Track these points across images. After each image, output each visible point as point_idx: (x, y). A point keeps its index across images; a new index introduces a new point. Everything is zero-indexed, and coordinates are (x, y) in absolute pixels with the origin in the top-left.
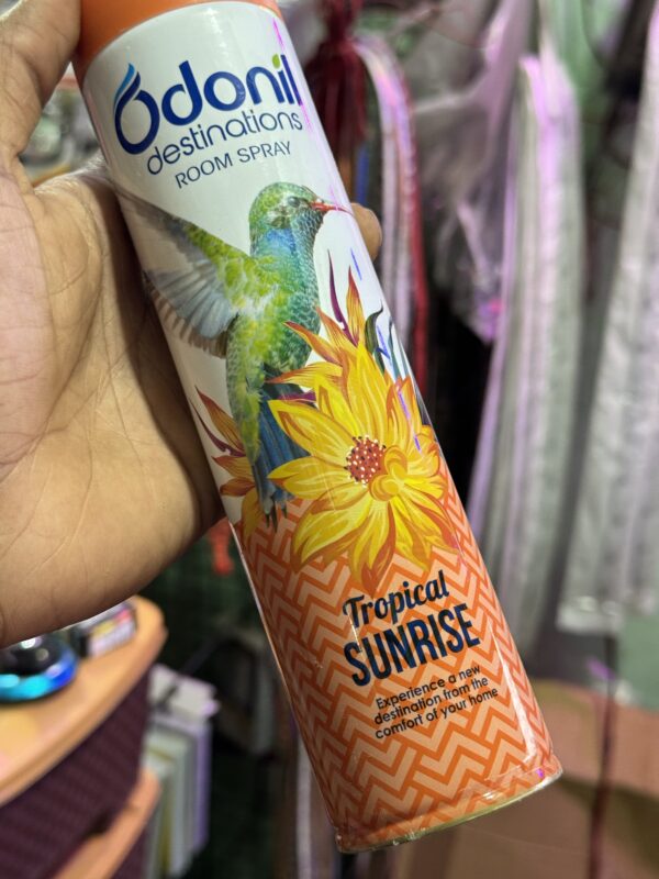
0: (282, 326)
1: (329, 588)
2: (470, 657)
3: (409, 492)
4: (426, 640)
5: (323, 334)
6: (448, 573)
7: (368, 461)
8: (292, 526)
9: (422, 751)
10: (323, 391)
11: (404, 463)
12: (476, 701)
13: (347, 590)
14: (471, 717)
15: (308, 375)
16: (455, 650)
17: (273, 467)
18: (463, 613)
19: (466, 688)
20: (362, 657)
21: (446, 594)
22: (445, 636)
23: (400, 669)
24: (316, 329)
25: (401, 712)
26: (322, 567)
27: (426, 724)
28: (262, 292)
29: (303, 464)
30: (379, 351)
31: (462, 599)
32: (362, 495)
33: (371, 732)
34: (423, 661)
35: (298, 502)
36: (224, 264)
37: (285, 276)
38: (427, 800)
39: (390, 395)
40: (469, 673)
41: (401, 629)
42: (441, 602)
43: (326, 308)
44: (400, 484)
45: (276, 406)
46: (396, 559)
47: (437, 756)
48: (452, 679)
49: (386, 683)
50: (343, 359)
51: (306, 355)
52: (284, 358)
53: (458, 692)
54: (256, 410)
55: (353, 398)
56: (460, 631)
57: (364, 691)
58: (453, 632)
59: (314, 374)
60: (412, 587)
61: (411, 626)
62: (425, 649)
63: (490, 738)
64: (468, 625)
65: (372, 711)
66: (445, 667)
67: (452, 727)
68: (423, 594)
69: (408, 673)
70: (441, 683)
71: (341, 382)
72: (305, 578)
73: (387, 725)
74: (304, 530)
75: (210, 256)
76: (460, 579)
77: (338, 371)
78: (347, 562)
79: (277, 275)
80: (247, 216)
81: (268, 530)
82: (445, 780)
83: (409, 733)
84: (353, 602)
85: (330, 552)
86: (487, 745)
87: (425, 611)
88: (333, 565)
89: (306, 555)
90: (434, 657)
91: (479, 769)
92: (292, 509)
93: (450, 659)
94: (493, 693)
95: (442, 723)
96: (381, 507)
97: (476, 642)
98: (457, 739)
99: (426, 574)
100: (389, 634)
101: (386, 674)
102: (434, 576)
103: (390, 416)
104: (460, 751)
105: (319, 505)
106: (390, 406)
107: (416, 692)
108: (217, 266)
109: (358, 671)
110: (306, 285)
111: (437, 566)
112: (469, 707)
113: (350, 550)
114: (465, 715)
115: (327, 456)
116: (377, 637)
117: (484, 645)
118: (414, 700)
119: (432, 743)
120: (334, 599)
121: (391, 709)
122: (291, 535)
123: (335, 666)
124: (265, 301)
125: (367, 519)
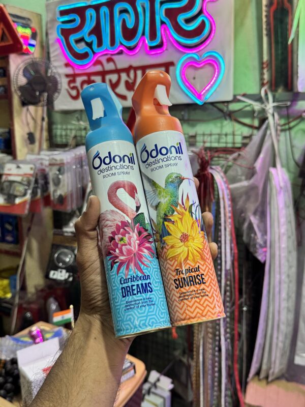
0: (169, 205)
1: (172, 266)
2: (203, 286)
3: (194, 246)
4: (192, 281)
5: (178, 208)
6: (200, 266)
7: (185, 238)
8: (166, 251)
9: (188, 306)
10: (177, 221)
11: (193, 239)
12: (203, 296)
13: (176, 267)
14: (201, 300)
15: (174, 217)
16: (199, 284)
17: (164, 237)
18: (203, 276)
19: (200, 293)
20: (178, 282)
21: (199, 271)
22: (197, 280)
23: (185, 286)
24: (177, 207)
25: (184, 296)
26: (171, 261)
27: (190, 300)
28: (166, 197)
29: (170, 237)
30: (192, 213)
31: (203, 273)
32: (182, 246)
33: (177, 300)
34: (191, 285)
35: (168, 246)
36: (159, 190)
37: (171, 194)
38: (188, 317)
39: (193, 223)
40: (202, 290)
41: (187, 277)
42: (197, 273)
43: (180, 202)
44: (192, 244)
45: (166, 223)
46: (188, 261)
47: (191, 307)
48: (197, 291)
49: (182, 289)
50: (182, 214)
51: (174, 212)
52: (169, 213)
53: (198, 294)
54: (161, 223)
55: (183, 223)
56: (201, 280)
57: (177, 290)
58: (199, 280)
59: (175, 217)
60: (191, 268)
61: (189, 277)
62: (192, 283)
63: (205, 305)
64: (204, 279)
65: (179, 295)
66: (196, 287)
67: (196, 301)
68: (193, 270)
69: (187, 288)
70: (195, 291)
71: (181, 219)
72: (168, 263)
73: (181, 298)
74: (169, 252)
75: (156, 188)
76: (204, 268)
77: (180, 217)
78: (177, 261)
79: (170, 194)
80: (165, 179)
81: (161, 251)
82: (192, 313)
83: (185, 301)
84: (177, 270)
85: (174, 258)
86: (203, 307)
87: (193, 274)
88: (174, 261)
89: (168, 258)
90: (194, 285)
91: (201, 312)
92: (166, 247)
93: (198, 286)
94: (207, 295)
95: (194, 300)
96: (186, 249)
97: (205, 283)
98: (196, 304)
99: (195, 266)
100: (184, 278)
101: (182, 287)
102: (197, 266)
103: (192, 228)
104: (197, 307)
105: (172, 247)
106: (192, 226)
107: (188, 292)
108: (157, 190)
109: (176, 286)
110: (177, 197)
111: (198, 264)
112: (200, 298)
113: (178, 257)
114: (199, 299)
115: (176, 236)
116: (181, 278)
117: (207, 284)
118: (188, 294)
119: (191, 304)
120: (173, 268)
121: (182, 295)
122: (166, 253)
123: (172, 284)
124: (166, 199)
125: (183, 251)
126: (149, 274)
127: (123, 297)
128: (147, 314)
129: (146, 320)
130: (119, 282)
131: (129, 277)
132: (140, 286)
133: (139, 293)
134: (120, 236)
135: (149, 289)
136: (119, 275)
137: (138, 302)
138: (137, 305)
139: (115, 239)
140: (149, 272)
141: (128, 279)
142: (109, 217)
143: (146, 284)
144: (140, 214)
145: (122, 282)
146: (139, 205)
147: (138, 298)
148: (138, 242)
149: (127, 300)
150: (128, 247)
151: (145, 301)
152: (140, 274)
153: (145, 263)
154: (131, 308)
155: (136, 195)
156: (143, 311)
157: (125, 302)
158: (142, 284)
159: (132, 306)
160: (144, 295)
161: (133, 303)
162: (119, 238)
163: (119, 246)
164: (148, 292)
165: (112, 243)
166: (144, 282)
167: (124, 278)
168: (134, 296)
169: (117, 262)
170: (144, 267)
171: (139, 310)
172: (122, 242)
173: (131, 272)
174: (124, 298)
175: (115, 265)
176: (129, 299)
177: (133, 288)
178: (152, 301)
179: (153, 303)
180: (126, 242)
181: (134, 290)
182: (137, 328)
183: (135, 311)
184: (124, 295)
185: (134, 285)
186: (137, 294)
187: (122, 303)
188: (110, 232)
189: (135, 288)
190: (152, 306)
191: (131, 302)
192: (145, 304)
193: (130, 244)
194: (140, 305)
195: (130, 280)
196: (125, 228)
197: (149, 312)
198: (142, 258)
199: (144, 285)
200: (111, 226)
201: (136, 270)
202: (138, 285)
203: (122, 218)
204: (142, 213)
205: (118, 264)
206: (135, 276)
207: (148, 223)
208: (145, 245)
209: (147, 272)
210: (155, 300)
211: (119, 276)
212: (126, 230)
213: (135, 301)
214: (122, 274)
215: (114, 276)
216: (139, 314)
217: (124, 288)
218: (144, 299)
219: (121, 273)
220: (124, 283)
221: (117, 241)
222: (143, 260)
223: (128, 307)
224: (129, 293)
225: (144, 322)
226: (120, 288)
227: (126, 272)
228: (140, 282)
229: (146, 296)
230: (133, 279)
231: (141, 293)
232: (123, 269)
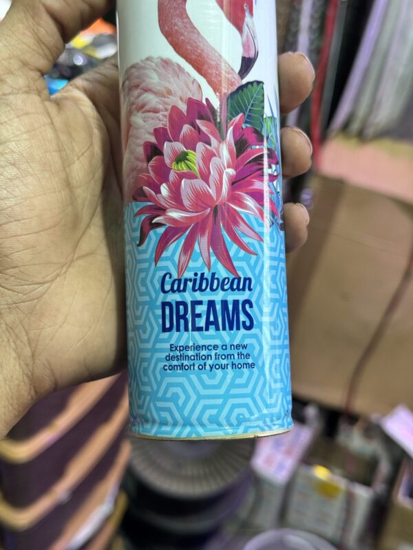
126: (250, 275)
127: (165, 330)
128: (228, 390)
129: (221, 408)
130: (158, 286)
131: (188, 275)
132: (218, 307)
133: (212, 328)
134: (179, 146)
135: (243, 318)
136: (160, 264)
137: (204, 352)
138: (202, 362)
139: (161, 154)
140: (252, 269)
141: (186, 280)
142: (154, 79)
143: (236, 303)
144: (251, 83)
145: (167, 287)
146: (252, 55)
147: (207, 342)
148: (231, 171)
149: (173, 341)
150: (199, 183)
151: (226, 353)
152: (222, 273)
153: (246, 240)
154: (182, 367)
155: (247, 19)
156: (216, 382)
157: (168, 346)
158: (224, 303)
159: (186, 363)
160: (225, 336)
161: (190, 353)
162: (174, 152)
163: (172, 176)
164: (238, 328)
165: (151, 163)
166: (231, 297)
167: (175, 276)
168: (196, 334)
169: (159, 225)
170: (237, 253)
171: (204, 377)
172: (183, 167)
173: (196, 261)
174: (167, 334)
175: (151, 233)
176: (179, 339)
177: (197, 311)
178: (248, 356)
179: (250, 361)
180: (196, 168)
181: (199, 316)
182: (191, 425)
183: (193, 377)
184: (168, 325)
185: (200, 303)
186: (207, 329)
187: (159, 346)
188: (152, 131)
189: (201, 309)
190: (246, 371)
191: (186, 348)
192: (224, 362)
193: (205, 177)
194: (209, 362)
195: (190, 284)
196: (198, 122)
197: (232, 385)
198: (236, 223)
199: (230, 307)
200: (156, 111)
201: (213, 258)
202: (211, 304)
203: (194, 88)
204: (259, 83)
205: (161, 230)
206: (208, 275)
207: (272, 118)
208: (251, 184)
209: (243, 268)
210: (256, 353)
211: (162, 268)
212: (199, 130)
213: (197, 348)
214: (168, 264)
215: (146, 265)
216: (205, 387)
217: (170, 304)
218: (224, 347)
219: (167, 259)
220: (172, 290)
221: (167, 161)
222: (238, 232)
223: (175, 363)
224: (182, 322)
225: (214, 412)
226: (159, 303)
227: (183, 259)
228: (218, 296)
229: (233, 338)
230: (200, 283)
231: (217, 329)
232: (175, 248)
